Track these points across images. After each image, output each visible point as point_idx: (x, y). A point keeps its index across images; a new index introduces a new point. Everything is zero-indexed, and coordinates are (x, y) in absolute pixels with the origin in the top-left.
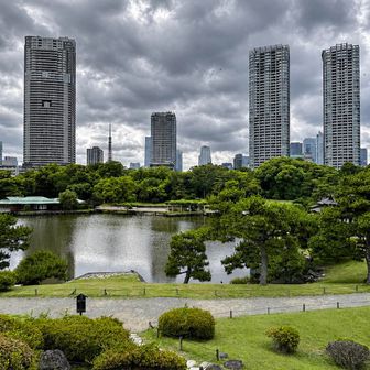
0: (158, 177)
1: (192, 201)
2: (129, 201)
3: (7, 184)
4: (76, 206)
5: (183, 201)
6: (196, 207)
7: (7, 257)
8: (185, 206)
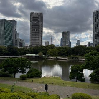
0: (64, 49)
1: (75, 56)
2: (56, 56)
3: (26, 51)
4: (42, 57)
5: (72, 56)
6: (76, 58)
7: (25, 70)
8: (73, 57)
